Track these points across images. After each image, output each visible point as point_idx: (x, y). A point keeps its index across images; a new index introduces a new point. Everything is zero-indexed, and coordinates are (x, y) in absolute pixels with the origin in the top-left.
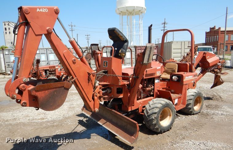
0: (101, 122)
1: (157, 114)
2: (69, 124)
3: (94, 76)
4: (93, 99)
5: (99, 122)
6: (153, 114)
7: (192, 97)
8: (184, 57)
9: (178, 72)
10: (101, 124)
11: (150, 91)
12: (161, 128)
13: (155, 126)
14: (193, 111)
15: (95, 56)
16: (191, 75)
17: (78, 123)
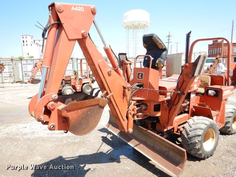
0: (131, 143)
1: (201, 137)
2: (92, 141)
3: (129, 90)
4: (127, 117)
5: (129, 143)
6: (196, 136)
7: (231, 114)
8: (208, 68)
9: (211, 85)
10: (133, 146)
11: (185, 107)
12: (205, 153)
13: (198, 151)
14: (232, 130)
15: (123, 67)
16: (228, 90)
17: (102, 140)
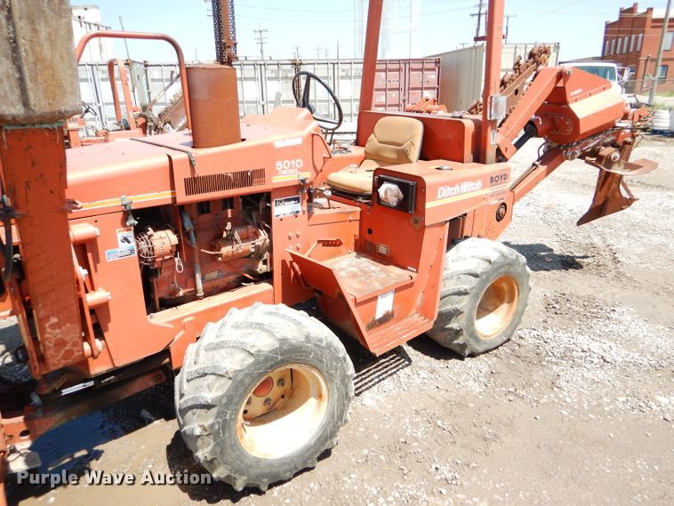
7: (469, 284)
11: (250, 258)
14: (472, 342)
16: (474, 179)
